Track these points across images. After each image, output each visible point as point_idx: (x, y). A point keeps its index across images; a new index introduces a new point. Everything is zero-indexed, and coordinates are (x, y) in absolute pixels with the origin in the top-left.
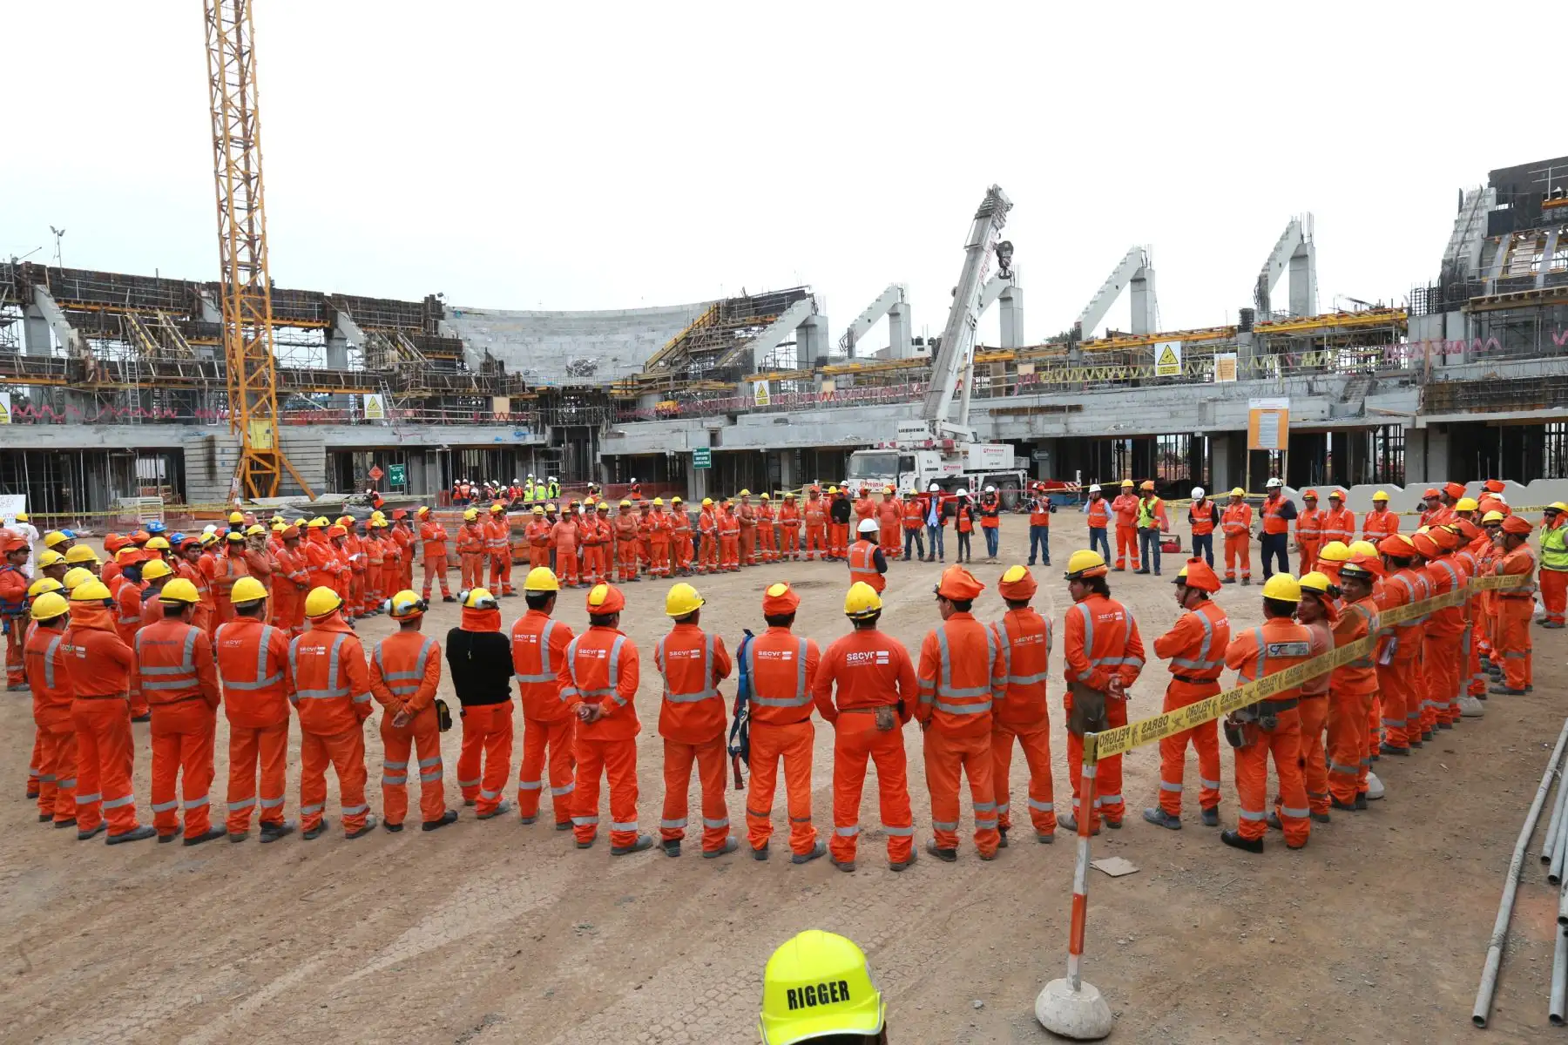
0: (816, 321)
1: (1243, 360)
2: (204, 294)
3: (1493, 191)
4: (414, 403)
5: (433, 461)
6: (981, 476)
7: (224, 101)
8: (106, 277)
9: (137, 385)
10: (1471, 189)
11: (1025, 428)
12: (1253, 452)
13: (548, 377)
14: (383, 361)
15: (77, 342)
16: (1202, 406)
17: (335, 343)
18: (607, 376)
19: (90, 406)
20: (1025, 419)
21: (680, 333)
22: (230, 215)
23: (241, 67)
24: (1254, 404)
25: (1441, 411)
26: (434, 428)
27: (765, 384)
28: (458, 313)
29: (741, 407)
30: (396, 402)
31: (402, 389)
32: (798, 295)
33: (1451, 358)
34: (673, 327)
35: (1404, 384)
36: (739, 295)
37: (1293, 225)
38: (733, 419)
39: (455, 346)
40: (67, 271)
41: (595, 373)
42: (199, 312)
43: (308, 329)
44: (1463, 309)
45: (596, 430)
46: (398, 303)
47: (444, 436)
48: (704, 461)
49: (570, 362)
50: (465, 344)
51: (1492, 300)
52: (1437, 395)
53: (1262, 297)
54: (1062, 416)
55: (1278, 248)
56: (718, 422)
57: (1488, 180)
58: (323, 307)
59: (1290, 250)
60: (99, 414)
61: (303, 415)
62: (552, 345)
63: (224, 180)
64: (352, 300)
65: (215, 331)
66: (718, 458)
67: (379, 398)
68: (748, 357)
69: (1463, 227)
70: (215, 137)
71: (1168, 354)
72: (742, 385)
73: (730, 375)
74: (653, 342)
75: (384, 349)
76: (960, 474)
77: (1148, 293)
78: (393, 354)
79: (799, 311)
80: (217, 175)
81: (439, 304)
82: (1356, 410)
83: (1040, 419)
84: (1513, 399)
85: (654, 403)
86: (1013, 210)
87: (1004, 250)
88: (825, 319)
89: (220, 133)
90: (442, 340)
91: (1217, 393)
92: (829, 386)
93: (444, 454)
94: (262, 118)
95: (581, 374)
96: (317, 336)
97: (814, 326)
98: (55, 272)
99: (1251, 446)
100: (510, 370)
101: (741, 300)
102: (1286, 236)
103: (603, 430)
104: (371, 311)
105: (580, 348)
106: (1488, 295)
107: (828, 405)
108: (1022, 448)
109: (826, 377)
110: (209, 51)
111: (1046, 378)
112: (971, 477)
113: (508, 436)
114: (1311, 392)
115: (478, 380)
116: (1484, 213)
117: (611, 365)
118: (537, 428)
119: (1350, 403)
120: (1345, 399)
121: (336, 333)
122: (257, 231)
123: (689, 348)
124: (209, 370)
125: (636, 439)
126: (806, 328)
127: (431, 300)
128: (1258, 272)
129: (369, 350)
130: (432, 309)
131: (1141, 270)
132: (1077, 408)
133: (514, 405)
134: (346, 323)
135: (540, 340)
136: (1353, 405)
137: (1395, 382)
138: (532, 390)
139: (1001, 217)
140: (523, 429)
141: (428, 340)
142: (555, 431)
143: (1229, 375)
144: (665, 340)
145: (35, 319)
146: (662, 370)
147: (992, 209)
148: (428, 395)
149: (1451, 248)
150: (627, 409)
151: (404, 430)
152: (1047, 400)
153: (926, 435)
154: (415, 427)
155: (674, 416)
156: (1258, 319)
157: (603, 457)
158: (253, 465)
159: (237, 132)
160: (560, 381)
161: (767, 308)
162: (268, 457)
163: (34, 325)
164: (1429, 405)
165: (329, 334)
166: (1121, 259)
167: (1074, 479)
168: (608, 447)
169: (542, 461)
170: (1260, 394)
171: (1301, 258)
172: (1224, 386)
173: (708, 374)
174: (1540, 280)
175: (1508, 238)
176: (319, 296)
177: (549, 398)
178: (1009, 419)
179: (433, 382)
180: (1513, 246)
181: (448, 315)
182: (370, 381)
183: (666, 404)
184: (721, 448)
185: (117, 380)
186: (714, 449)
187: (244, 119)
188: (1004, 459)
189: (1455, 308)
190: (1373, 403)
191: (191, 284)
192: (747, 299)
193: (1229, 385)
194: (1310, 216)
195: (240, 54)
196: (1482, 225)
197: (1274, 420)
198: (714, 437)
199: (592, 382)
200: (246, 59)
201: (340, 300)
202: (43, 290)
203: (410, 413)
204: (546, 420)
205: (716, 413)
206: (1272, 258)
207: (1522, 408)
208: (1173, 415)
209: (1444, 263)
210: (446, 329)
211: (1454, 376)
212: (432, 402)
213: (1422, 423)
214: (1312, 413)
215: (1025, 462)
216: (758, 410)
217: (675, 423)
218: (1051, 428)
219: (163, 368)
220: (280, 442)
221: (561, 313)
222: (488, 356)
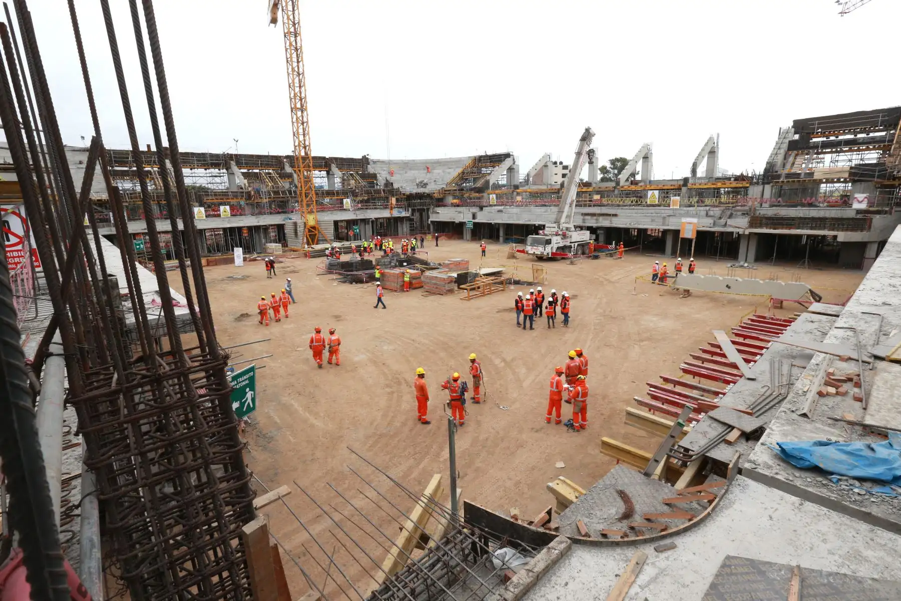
0: (514, 167)
1: (682, 198)
2: (285, 160)
3: (793, 129)
4: (361, 202)
5: (368, 224)
6: (576, 244)
7: (295, 94)
8: (252, 156)
9: (267, 200)
10: (785, 128)
11: (594, 221)
12: (682, 238)
13: (410, 188)
14: (349, 185)
15: (247, 185)
16: (664, 218)
17: (330, 176)
18: (432, 188)
19: (253, 208)
20: (595, 218)
21: (460, 170)
22: (298, 138)
23: (299, 80)
24: (684, 220)
25: (756, 227)
26: (369, 211)
27: (494, 196)
28: (375, 162)
29: (484, 204)
30: (355, 201)
31: (357, 196)
32: (508, 155)
33: (764, 205)
34: (457, 167)
35: (743, 214)
36: (484, 154)
37: (711, 139)
38: (481, 208)
39: (374, 176)
40: (240, 155)
41: (428, 187)
42: (283, 168)
43: (320, 171)
44: (771, 184)
45: (428, 210)
46: (352, 159)
47: (373, 214)
48: (470, 226)
49: (418, 181)
50: (378, 175)
51: (783, 182)
52: (756, 221)
53: (694, 171)
54: (609, 218)
55: (703, 150)
56: (475, 210)
57: (792, 124)
58: (326, 163)
59: (708, 149)
60: (257, 211)
61: (322, 208)
62: (412, 174)
63: (295, 124)
64: (336, 159)
65: (290, 176)
66: (476, 225)
67: (349, 200)
68: (487, 182)
69: (778, 147)
70: (291, 108)
71: (653, 195)
72: (485, 195)
73: (480, 190)
74: (449, 173)
75: (349, 180)
76: (568, 244)
77: (649, 164)
78: (352, 182)
79: (508, 163)
80: (293, 123)
81: (368, 159)
82: (724, 223)
83: (601, 218)
84: (783, 225)
85: (450, 200)
86: (595, 136)
87: (591, 153)
88: (518, 166)
89: (293, 106)
90: (369, 174)
91: (671, 212)
92: (519, 198)
93: (373, 222)
94: (308, 100)
95: (422, 187)
96: (324, 173)
97: (513, 169)
98: (236, 155)
99: (681, 236)
100: (396, 186)
101: (484, 156)
102: (706, 145)
103: (431, 210)
104: (344, 163)
105: (421, 176)
106: (781, 180)
107: (518, 206)
108: (593, 230)
109: (518, 194)
110: (288, 74)
111: (604, 201)
112: (573, 245)
113: (396, 213)
114: (707, 215)
115: (384, 191)
116: (787, 141)
117: (433, 183)
118: (406, 210)
119: (722, 220)
120: (720, 218)
121: (331, 173)
122: (307, 143)
123: (463, 177)
124: (290, 192)
125: (444, 214)
126: (511, 170)
127: (364, 157)
128: (693, 161)
129: (344, 180)
130: (365, 161)
131: (647, 154)
132: (615, 215)
133: (397, 200)
134: (334, 168)
135: (406, 173)
136: (723, 221)
137: (740, 213)
138: (404, 194)
139: (590, 140)
140: (401, 210)
141: (365, 174)
142: (412, 210)
143: (676, 205)
144: (455, 172)
145: (231, 174)
146: (454, 187)
147: (587, 136)
148: (366, 198)
149: (771, 157)
150: (440, 202)
151: (358, 212)
152: (604, 210)
153: (556, 229)
154: (362, 211)
155: (458, 206)
156: (691, 181)
157: (431, 222)
158: (310, 231)
159: (299, 106)
160: (415, 190)
161: (496, 160)
162: (314, 228)
163: (231, 176)
164: (752, 224)
165: (328, 173)
166: (638, 150)
167: (612, 244)
168: (433, 218)
169: (408, 223)
170: (688, 215)
171: (713, 153)
172: (673, 209)
173: (471, 190)
174: (803, 175)
175: (795, 152)
176: (324, 158)
177: (410, 197)
178: (588, 217)
179: (368, 193)
180: (797, 155)
181: (371, 163)
182: (345, 193)
183: (455, 201)
184: (476, 221)
185: (261, 198)
186: (474, 221)
187: (301, 100)
188: (586, 236)
189: (768, 183)
190: (730, 222)
191: (280, 157)
192: (486, 156)
193: (676, 209)
194: (718, 134)
195: (299, 74)
196: (785, 146)
197: (690, 227)
198: (474, 217)
199: (426, 190)
200: (301, 76)
201: (333, 160)
202: (233, 163)
203: (360, 205)
204: (409, 206)
205: (474, 206)
206: (700, 155)
207: (786, 229)
208: (653, 221)
209: (767, 163)
210: (371, 169)
211: (762, 212)
212: (367, 201)
213: (747, 232)
214: (706, 224)
215: (594, 237)
216: (491, 206)
217: (459, 209)
218: (605, 223)
219: (275, 193)
220: (317, 222)
221: (414, 160)
222: (387, 180)
